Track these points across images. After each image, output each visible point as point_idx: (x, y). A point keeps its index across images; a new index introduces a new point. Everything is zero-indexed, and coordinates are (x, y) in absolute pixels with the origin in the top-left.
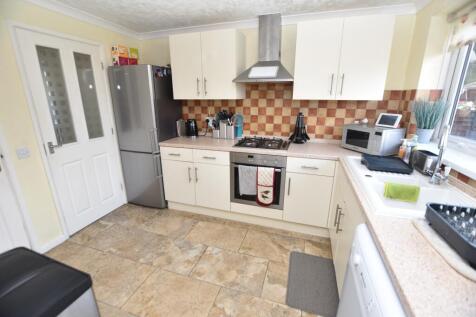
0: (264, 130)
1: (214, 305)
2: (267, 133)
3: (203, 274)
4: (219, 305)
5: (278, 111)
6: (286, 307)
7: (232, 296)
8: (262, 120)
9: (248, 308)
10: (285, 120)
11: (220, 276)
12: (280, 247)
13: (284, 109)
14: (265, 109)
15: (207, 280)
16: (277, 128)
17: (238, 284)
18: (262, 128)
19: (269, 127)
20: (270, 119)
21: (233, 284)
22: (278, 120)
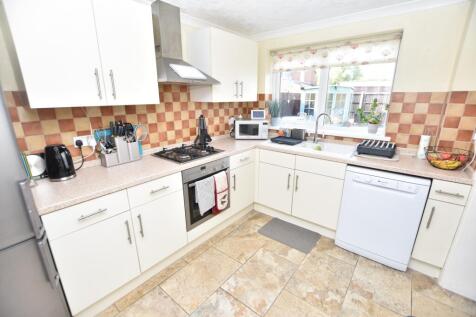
0: (166, 139)
1: (304, 299)
2: (170, 143)
3: (264, 301)
4: (304, 295)
5: (177, 115)
6: (309, 255)
7: (296, 283)
8: (162, 127)
9: (307, 276)
10: (185, 124)
11: (271, 287)
12: (249, 235)
13: (182, 113)
14: (164, 114)
15: (273, 299)
16: (179, 133)
17: (283, 276)
18: (163, 137)
19: (171, 135)
20: (171, 125)
21: (282, 279)
22: (178, 126)
